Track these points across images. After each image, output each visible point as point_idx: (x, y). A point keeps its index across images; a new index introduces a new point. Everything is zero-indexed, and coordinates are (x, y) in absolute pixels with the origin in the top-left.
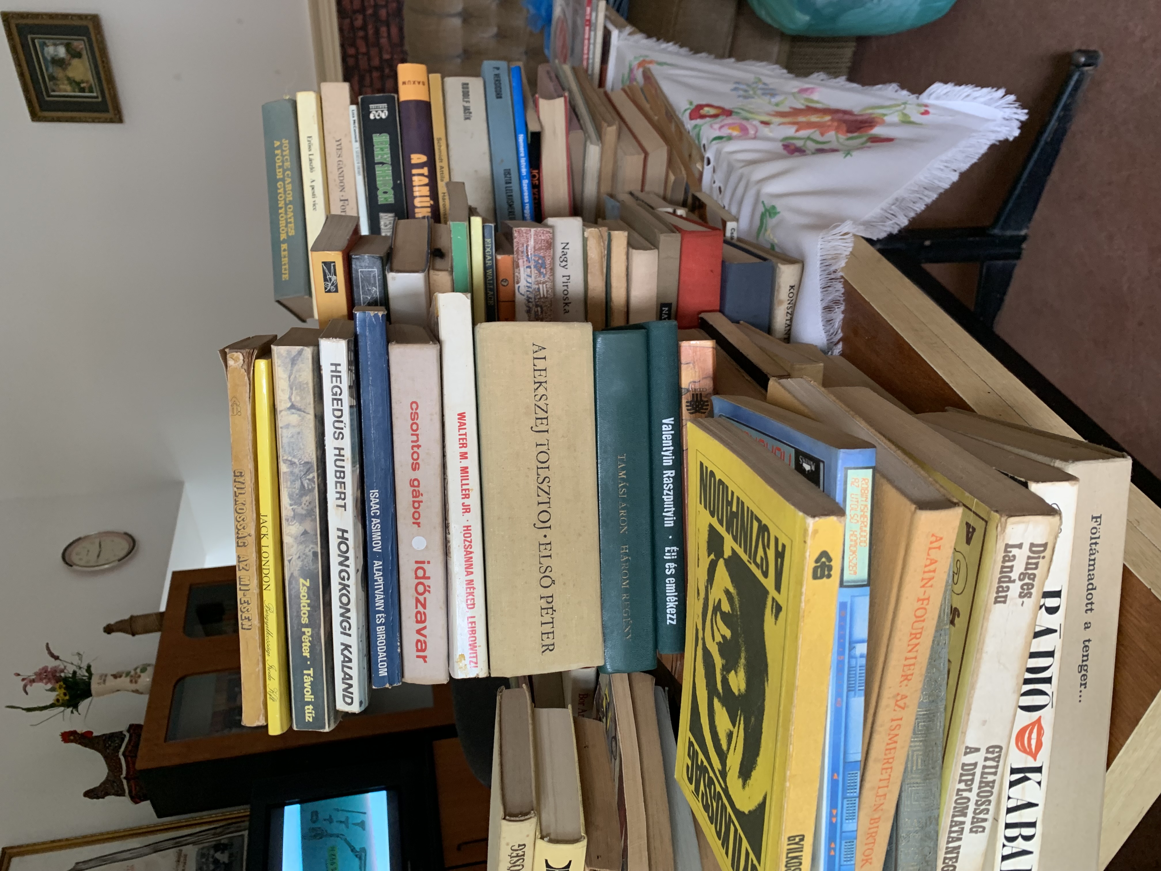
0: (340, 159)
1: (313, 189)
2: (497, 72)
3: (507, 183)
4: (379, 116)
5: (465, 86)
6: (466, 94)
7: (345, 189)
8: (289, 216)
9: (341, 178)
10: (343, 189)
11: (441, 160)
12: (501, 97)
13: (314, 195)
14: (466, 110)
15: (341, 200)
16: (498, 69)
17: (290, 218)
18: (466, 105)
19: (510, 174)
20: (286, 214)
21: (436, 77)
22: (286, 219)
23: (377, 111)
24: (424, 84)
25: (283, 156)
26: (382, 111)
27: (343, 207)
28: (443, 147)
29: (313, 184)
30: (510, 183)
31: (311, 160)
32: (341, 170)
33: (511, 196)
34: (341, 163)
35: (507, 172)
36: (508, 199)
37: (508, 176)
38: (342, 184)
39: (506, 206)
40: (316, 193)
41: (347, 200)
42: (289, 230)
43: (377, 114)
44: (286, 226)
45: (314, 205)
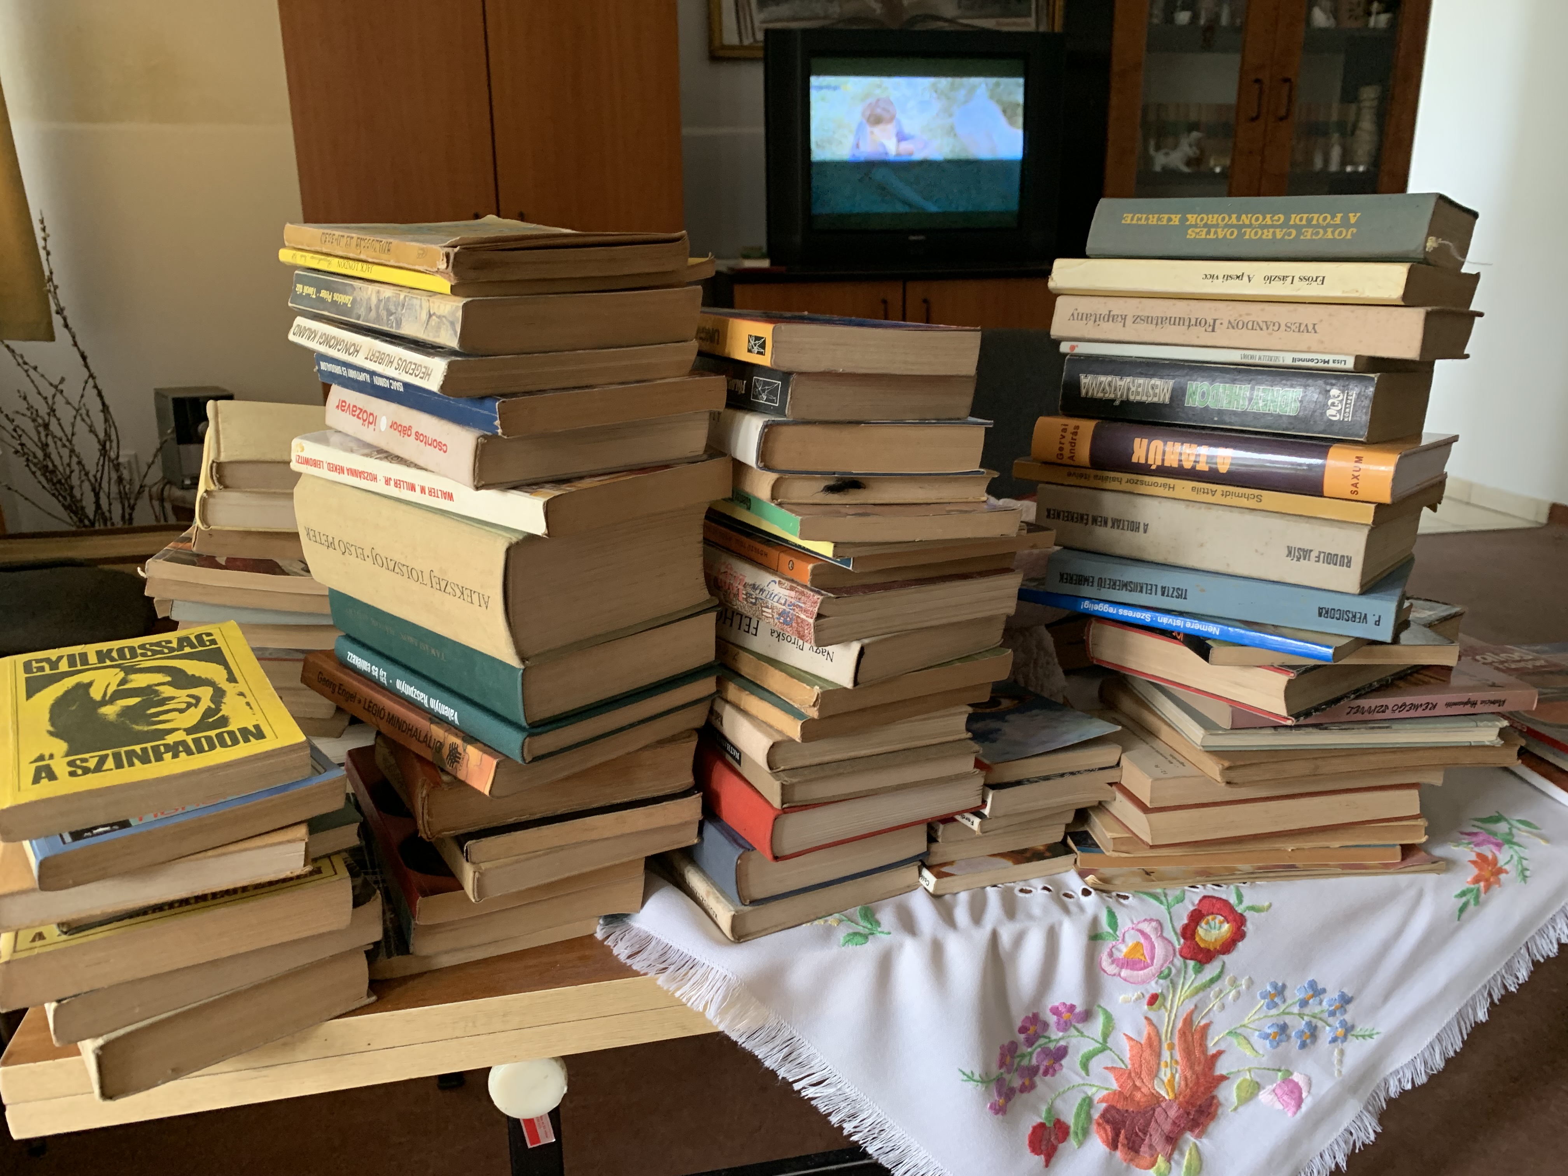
0: (1283, 327)
1: (1238, 277)
2: (1371, 619)
3: (1163, 588)
4: (1333, 404)
5: (1345, 561)
6: (1331, 559)
7: (1231, 330)
8: (1219, 230)
9: (1250, 326)
10: (1232, 325)
11: (1225, 494)
12: (1320, 615)
13: (1228, 277)
14: (1305, 554)
15: (1215, 320)
16: (1378, 623)
17: (1216, 233)
18: (1314, 555)
19: (1177, 597)
20: (1227, 226)
21: (1367, 514)
22: (1216, 226)
23: (1341, 401)
24: (1352, 492)
25: (1325, 228)
26: (1339, 411)
27: (1203, 322)
28: (1244, 502)
29: (1246, 278)
30: (1163, 594)
31: (1284, 278)
32: (1264, 327)
33: (1141, 591)
34: (1276, 328)
35: (1181, 594)
36: (1136, 584)
37: (1175, 594)
38: (1240, 325)
39: (1126, 579)
40: (1230, 281)
41: (1213, 331)
42: (1198, 230)
43: (1336, 401)
44: (1206, 225)
45: (1212, 277)
